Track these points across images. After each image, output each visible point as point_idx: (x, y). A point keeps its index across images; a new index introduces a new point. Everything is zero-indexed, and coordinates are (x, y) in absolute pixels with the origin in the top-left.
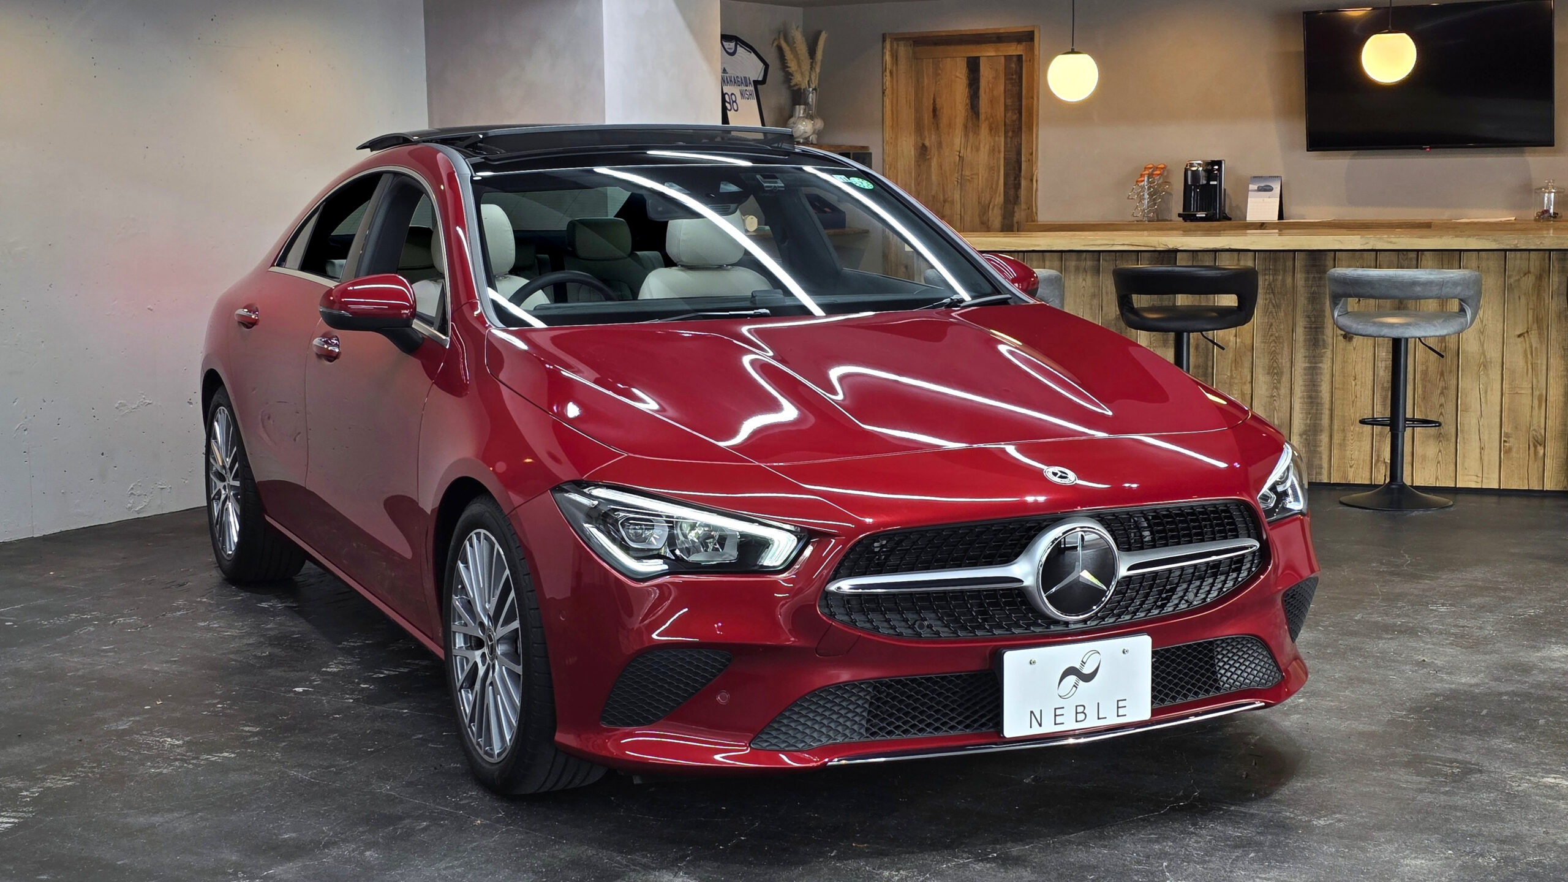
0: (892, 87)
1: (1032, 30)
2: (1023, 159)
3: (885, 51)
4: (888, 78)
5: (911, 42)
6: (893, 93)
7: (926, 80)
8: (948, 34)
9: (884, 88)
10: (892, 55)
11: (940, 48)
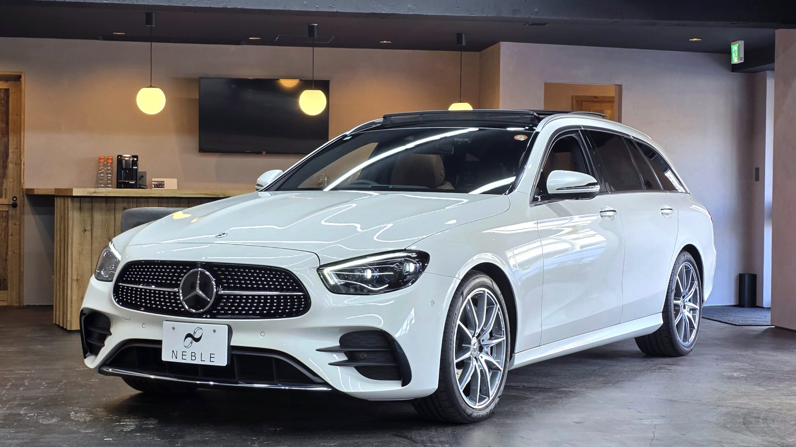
1: (19, 74)
2: (10, 151)
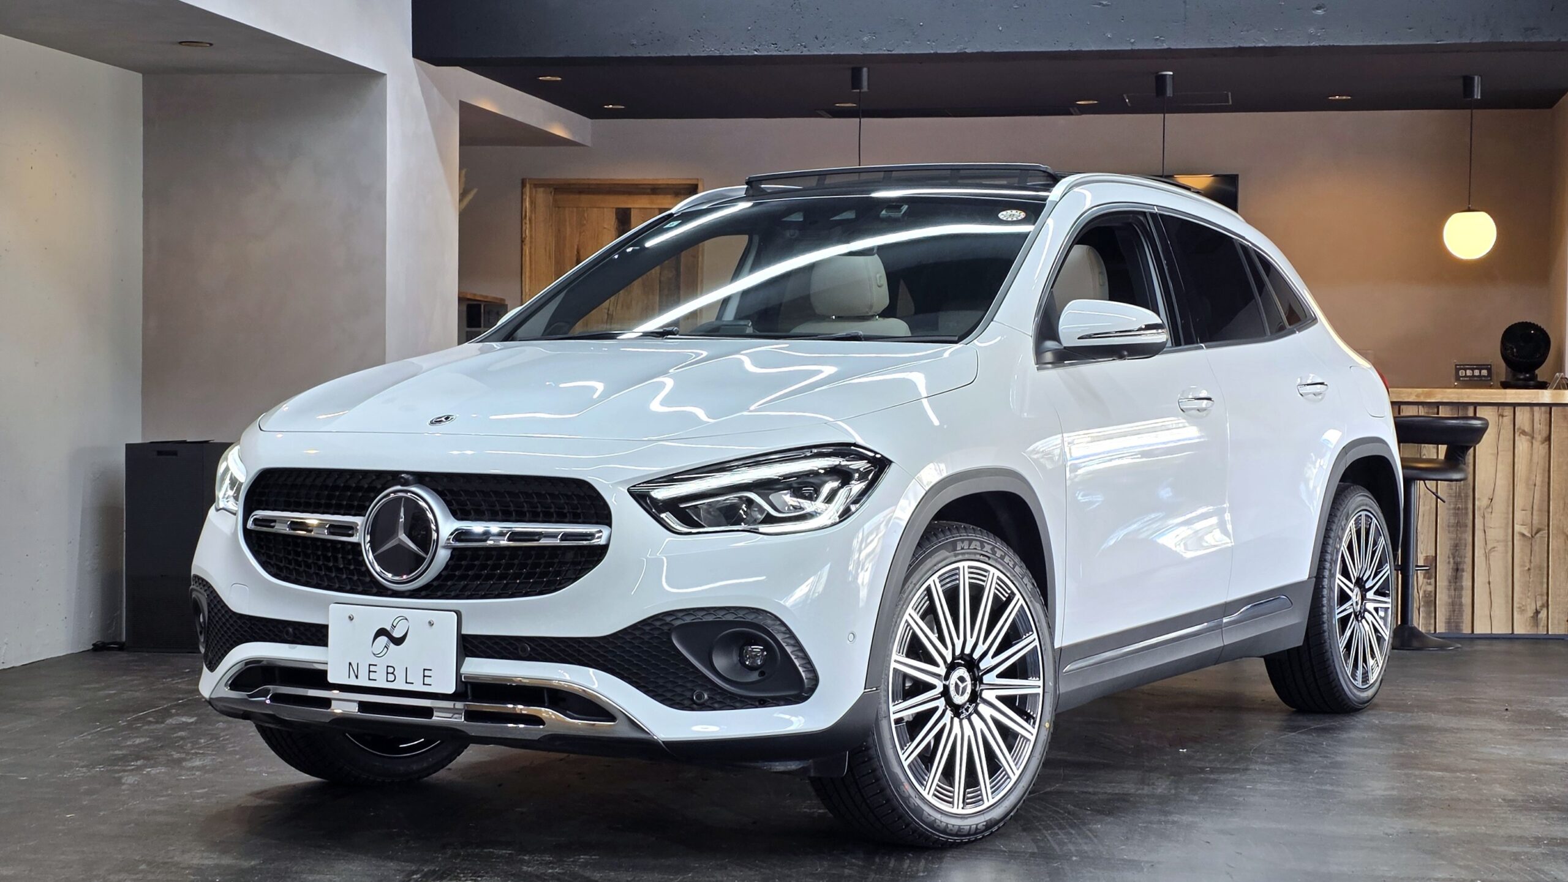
0: (531, 237)
3: (524, 197)
4: (528, 226)
5: (552, 189)
6: (531, 242)
7: (568, 229)
8: (599, 182)
9: (524, 236)
10: (532, 202)
11: (585, 198)
